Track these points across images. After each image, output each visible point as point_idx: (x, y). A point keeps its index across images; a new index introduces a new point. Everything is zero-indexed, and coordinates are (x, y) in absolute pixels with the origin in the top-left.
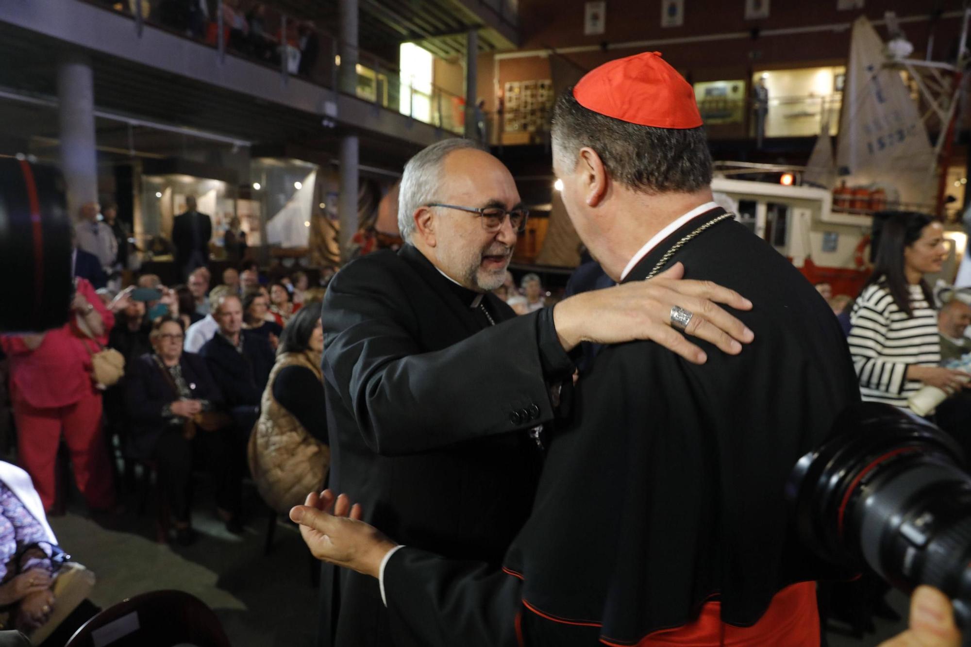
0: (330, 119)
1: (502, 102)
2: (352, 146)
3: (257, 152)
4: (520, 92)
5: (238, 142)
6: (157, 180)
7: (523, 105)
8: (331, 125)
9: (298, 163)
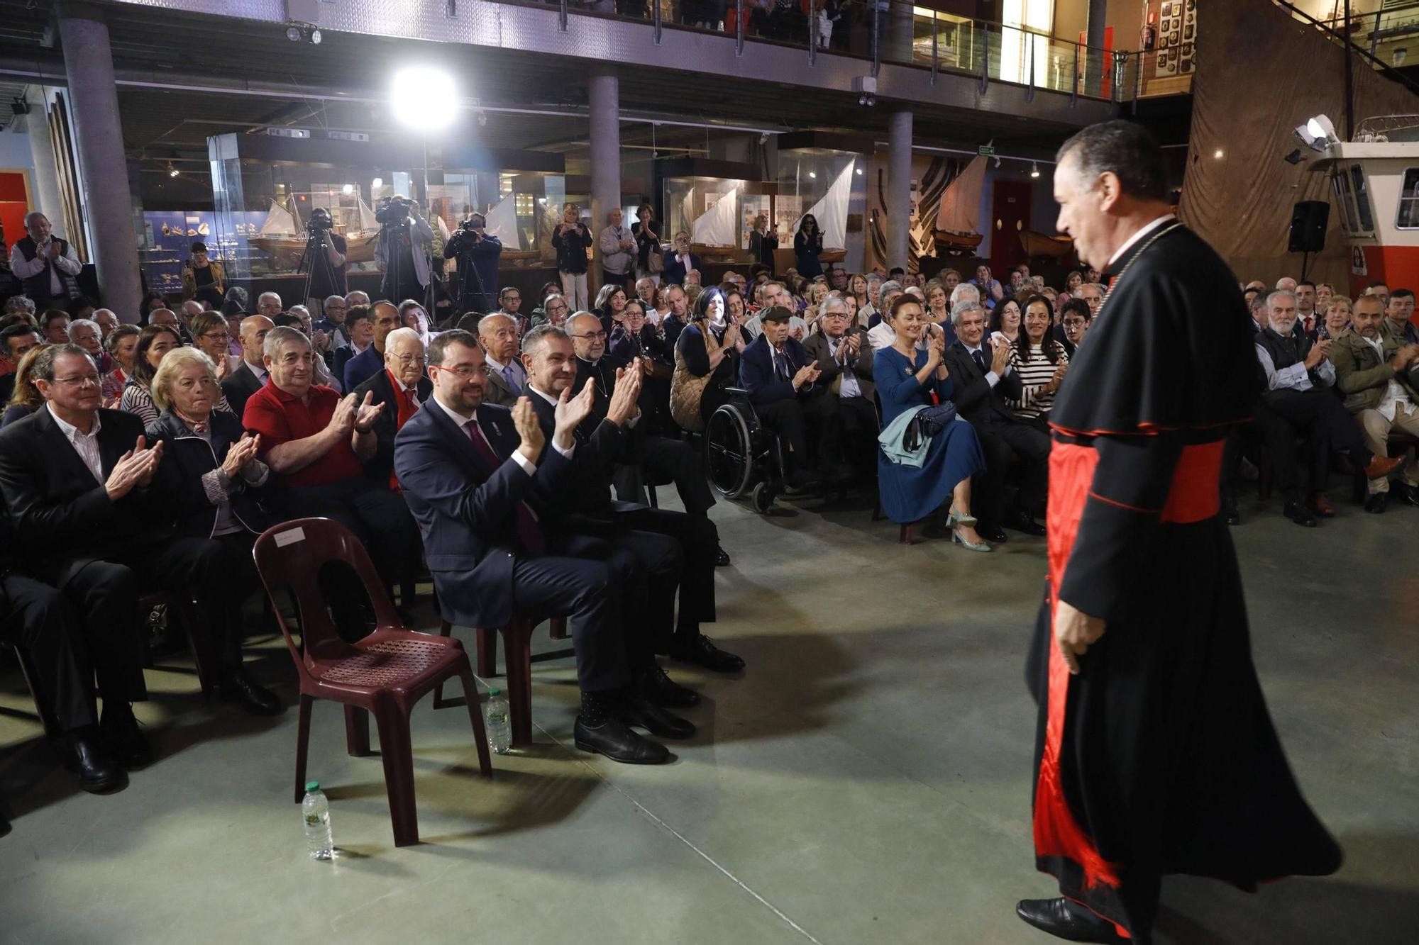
0: (869, 96)
1: (1153, 33)
2: (905, 123)
3: (787, 142)
4: (1182, 13)
5: (766, 132)
6: (681, 181)
7: (1185, 32)
8: (870, 103)
9: (835, 151)
